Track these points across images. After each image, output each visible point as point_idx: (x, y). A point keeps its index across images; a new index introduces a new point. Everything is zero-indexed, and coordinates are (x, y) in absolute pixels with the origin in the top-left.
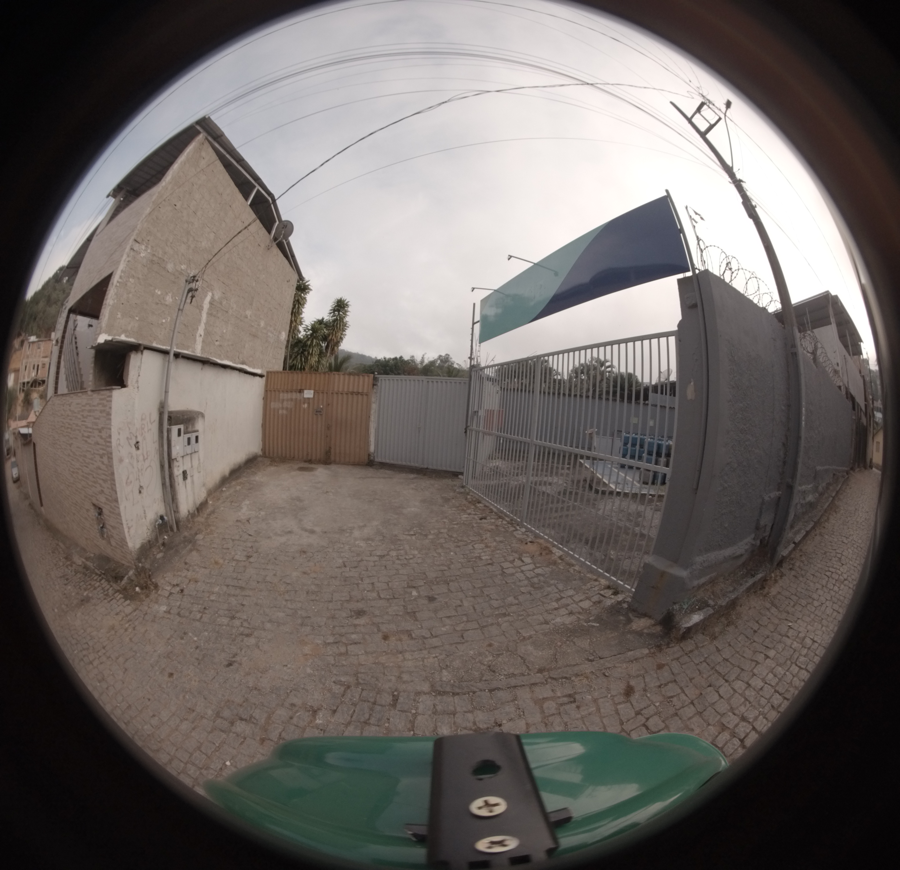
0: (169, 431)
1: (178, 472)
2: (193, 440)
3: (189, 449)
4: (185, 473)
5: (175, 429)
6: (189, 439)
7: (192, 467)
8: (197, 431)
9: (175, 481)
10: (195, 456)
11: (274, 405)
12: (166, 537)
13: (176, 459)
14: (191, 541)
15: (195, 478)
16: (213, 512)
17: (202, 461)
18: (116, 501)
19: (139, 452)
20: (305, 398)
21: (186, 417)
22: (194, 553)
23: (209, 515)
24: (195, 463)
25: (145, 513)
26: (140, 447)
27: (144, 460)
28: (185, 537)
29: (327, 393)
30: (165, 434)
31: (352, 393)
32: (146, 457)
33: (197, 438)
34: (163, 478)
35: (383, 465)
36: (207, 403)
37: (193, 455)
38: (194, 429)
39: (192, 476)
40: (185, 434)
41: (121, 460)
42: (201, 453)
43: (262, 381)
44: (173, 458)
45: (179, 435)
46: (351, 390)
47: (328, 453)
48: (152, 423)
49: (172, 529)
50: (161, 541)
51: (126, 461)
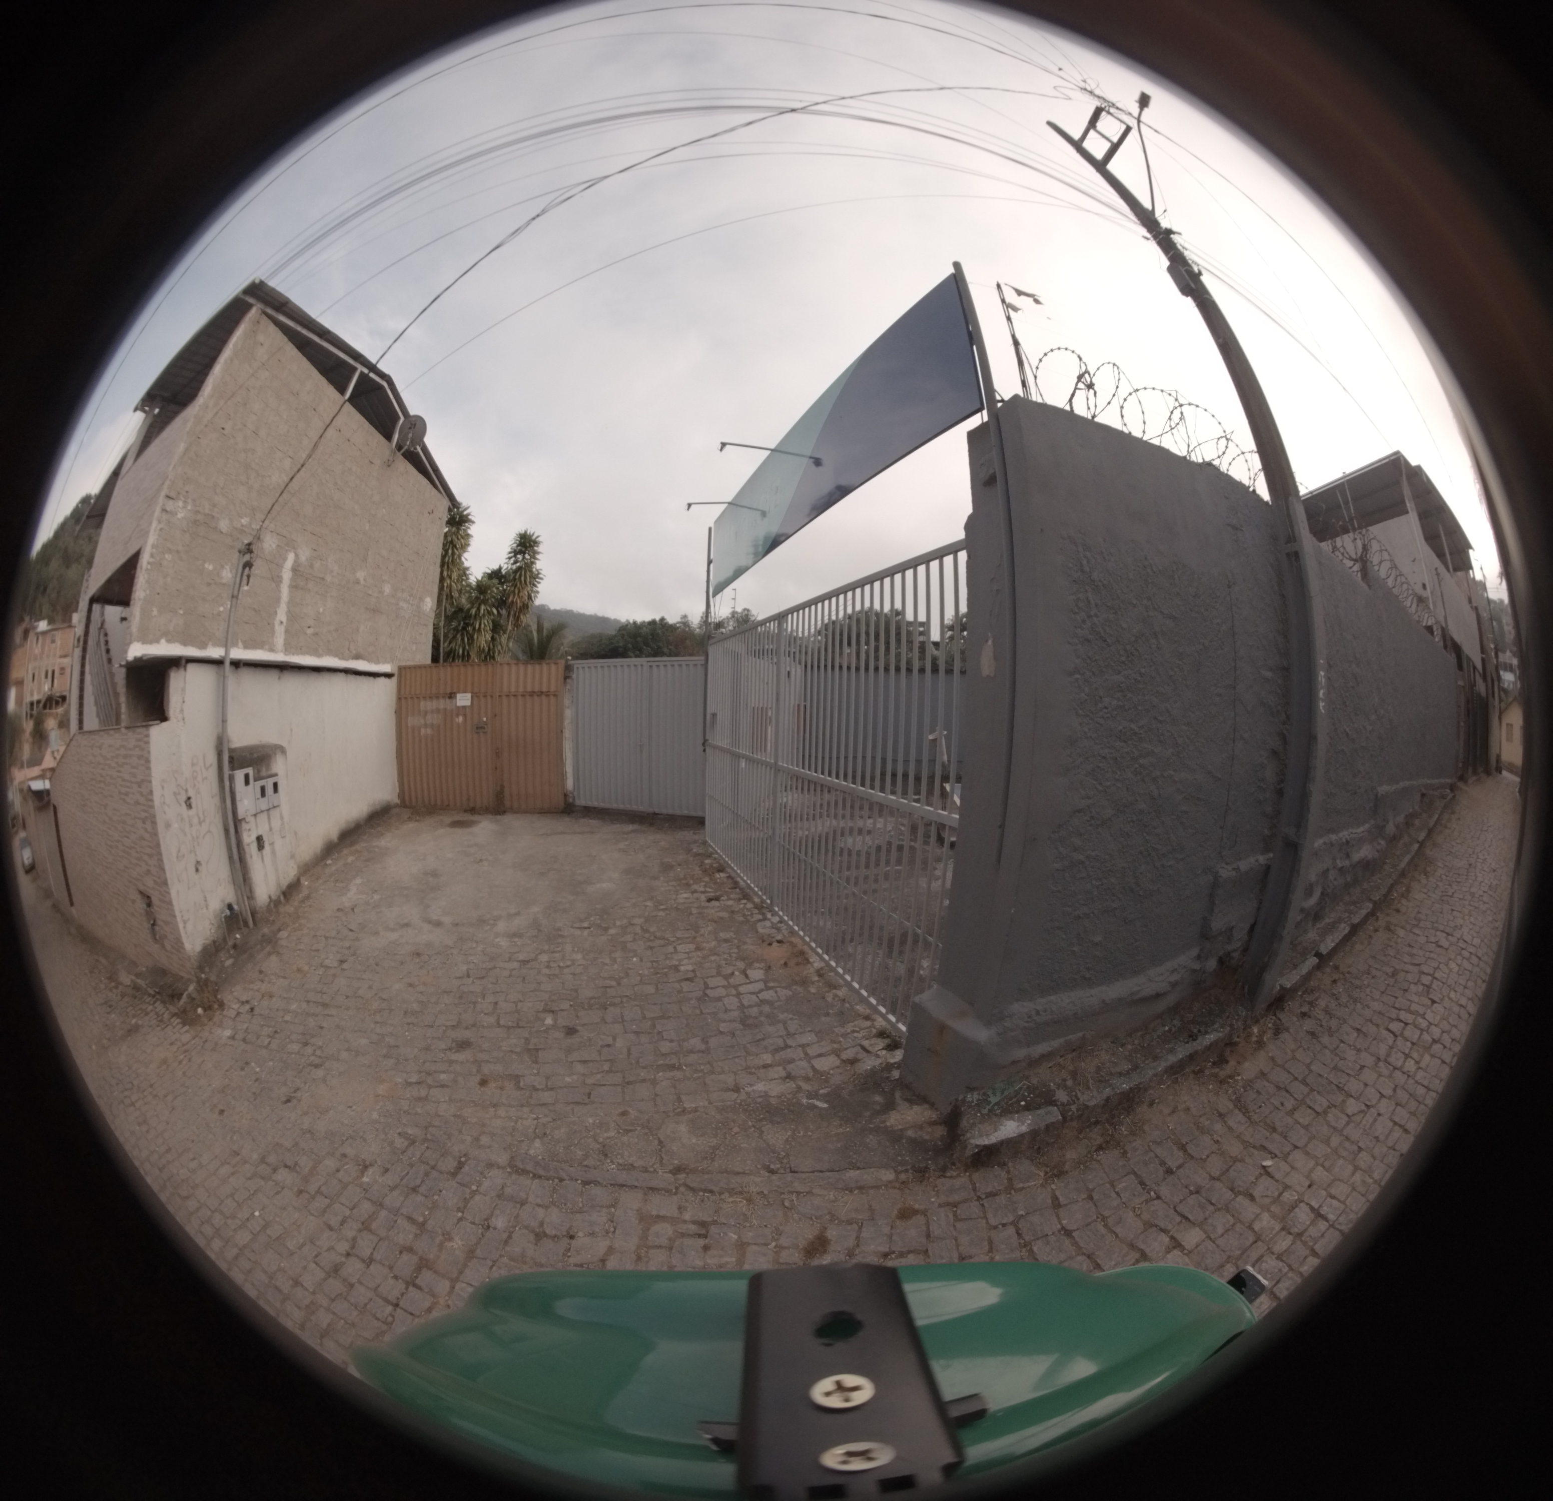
0: (232, 778)
1: (249, 839)
2: (270, 790)
3: (263, 804)
4: (259, 839)
5: (239, 775)
6: (263, 789)
7: (271, 829)
8: (276, 775)
9: (245, 853)
10: (275, 813)
11: (412, 721)
12: (238, 936)
13: (244, 819)
14: (270, 941)
15: (277, 846)
16: (308, 897)
17: (286, 819)
18: (165, 883)
19: (192, 812)
20: (458, 708)
21: (255, 755)
22: (274, 958)
23: (303, 901)
24: (276, 823)
25: (206, 901)
26: (194, 805)
27: (200, 823)
28: (263, 936)
29: (492, 696)
30: (227, 783)
31: (532, 694)
32: (202, 819)
33: (275, 785)
34: (229, 848)
35: (589, 812)
36: (291, 730)
37: (271, 812)
38: (269, 773)
39: (272, 844)
40: (255, 780)
41: (168, 826)
42: (285, 808)
43: (391, 684)
44: (240, 817)
45: (247, 782)
46: (529, 689)
47: (499, 795)
48: (207, 769)
49: (246, 924)
50: (231, 943)
51: (175, 826)
